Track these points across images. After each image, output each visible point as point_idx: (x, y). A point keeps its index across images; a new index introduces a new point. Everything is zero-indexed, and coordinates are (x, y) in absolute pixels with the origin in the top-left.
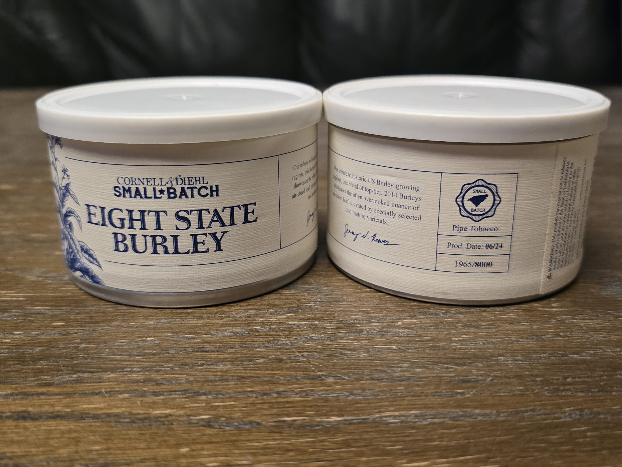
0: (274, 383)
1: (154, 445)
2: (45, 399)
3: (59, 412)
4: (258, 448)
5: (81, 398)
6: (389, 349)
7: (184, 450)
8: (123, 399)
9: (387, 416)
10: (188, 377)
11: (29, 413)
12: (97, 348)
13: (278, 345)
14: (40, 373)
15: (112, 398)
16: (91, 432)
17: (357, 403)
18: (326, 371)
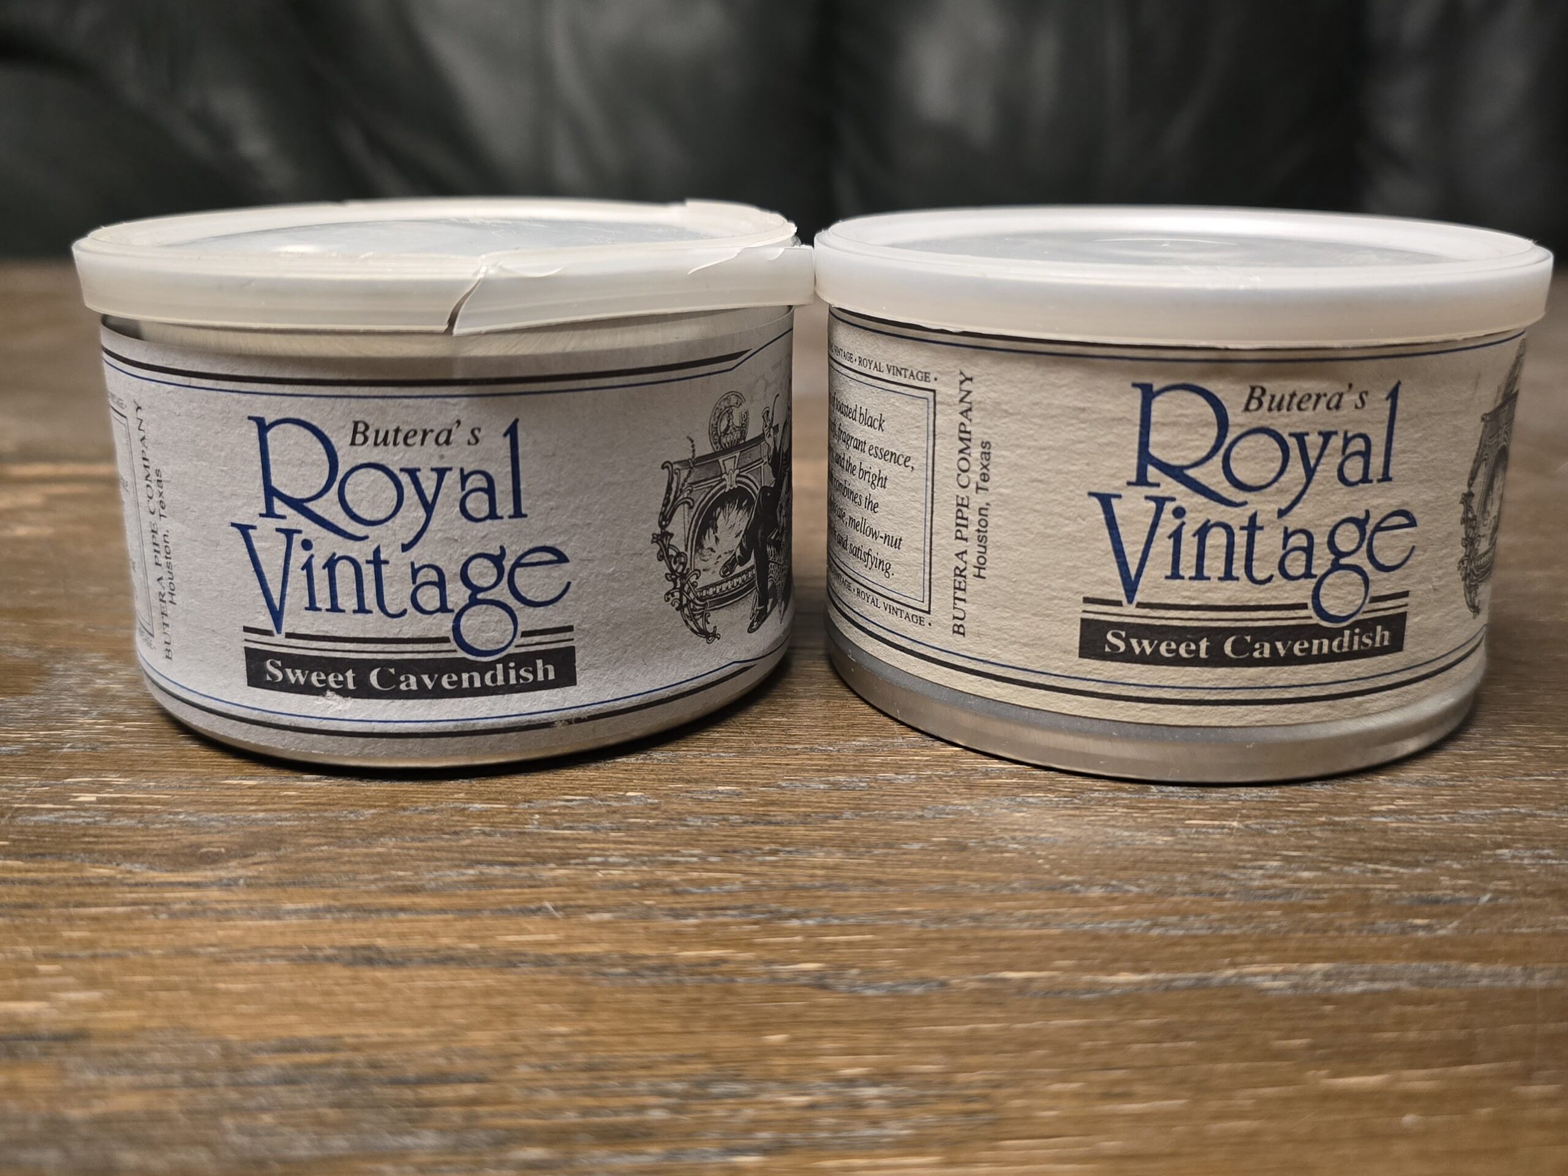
0: (958, 896)
1: (699, 1026)
2: (411, 921)
3: (450, 948)
4: (955, 1038)
5: (496, 919)
6: (1223, 827)
7: (776, 1038)
8: (601, 925)
9: (1255, 975)
10: (745, 878)
11: (379, 950)
12: (511, 813)
13: (948, 814)
14: (385, 863)
15: (574, 921)
16: (540, 994)
17: (1175, 944)
18: (1081, 874)
